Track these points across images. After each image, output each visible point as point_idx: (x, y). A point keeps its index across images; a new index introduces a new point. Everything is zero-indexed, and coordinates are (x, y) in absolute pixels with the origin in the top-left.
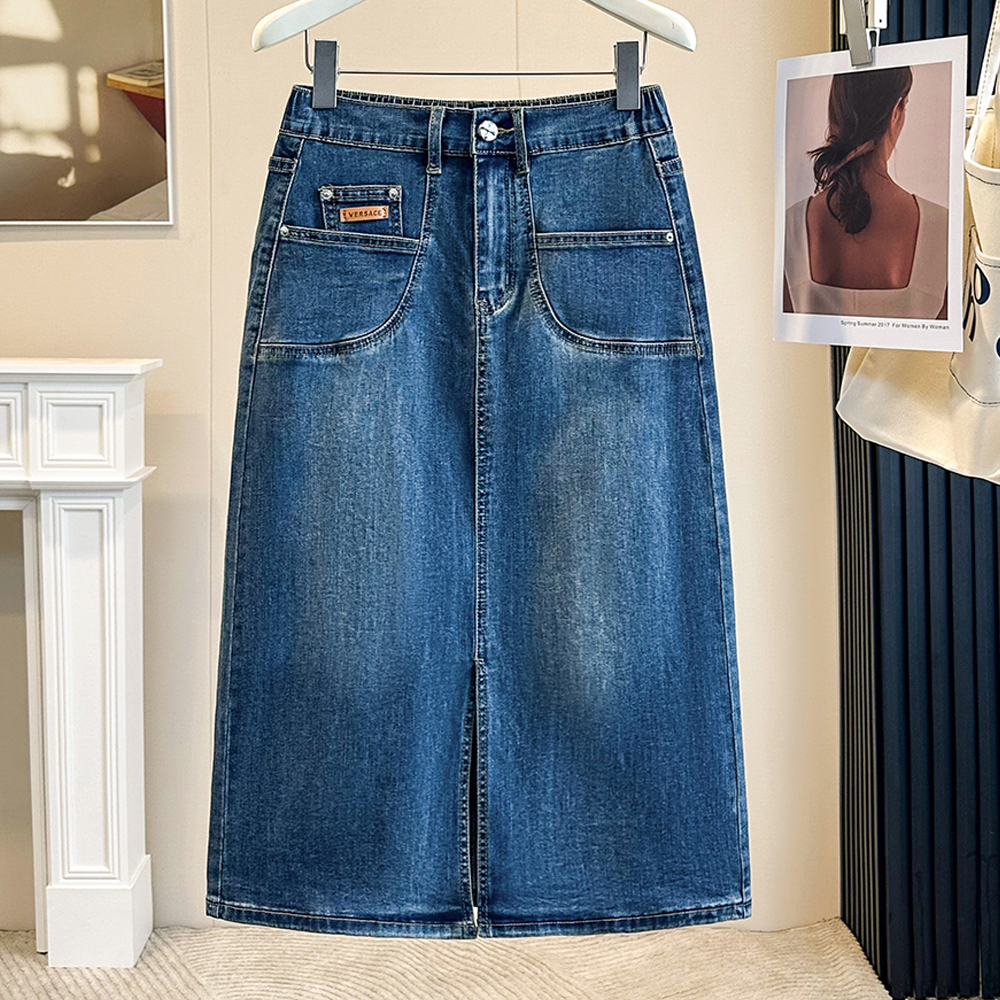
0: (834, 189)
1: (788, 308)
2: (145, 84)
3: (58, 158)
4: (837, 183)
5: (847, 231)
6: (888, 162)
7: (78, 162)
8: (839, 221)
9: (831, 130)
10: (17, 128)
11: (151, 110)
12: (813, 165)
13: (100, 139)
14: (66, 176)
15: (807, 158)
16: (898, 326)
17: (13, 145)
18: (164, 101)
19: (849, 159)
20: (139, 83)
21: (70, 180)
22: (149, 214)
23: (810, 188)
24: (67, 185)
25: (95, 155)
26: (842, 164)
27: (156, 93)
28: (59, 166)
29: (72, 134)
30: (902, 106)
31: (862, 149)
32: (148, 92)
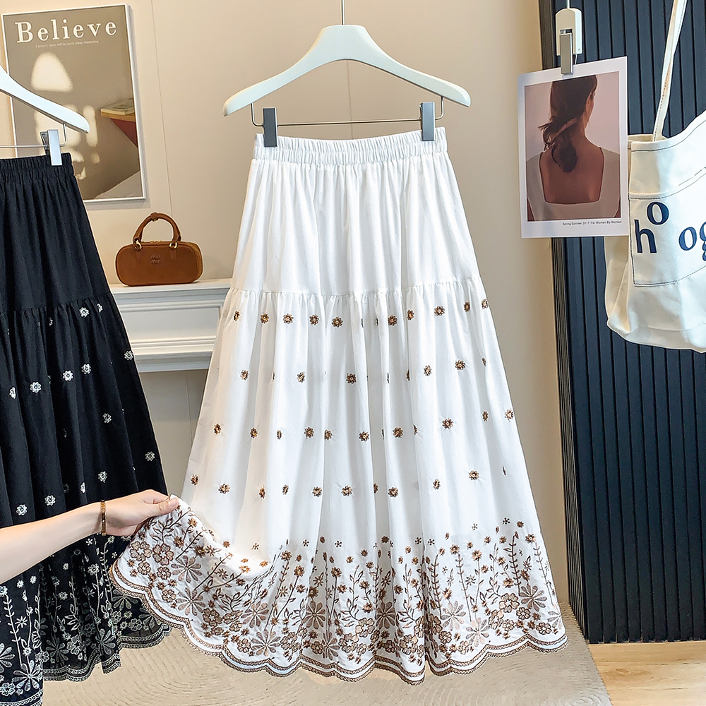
0: (555, 147)
1: (531, 218)
2: (124, 114)
4: (557, 143)
5: (565, 171)
6: (585, 130)
7: (86, 164)
8: (560, 166)
9: (552, 113)
11: (128, 129)
12: (542, 134)
13: (99, 149)
14: (80, 173)
15: (539, 130)
16: (594, 223)
18: (135, 123)
20: (120, 113)
21: (83, 176)
22: (131, 193)
24: (81, 178)
25: (97, 159)
26: (560, 132)
27: (130, 119)
29: (82, 146)
30: (592, 98)
31: (571, 123)
32: (126, 119)
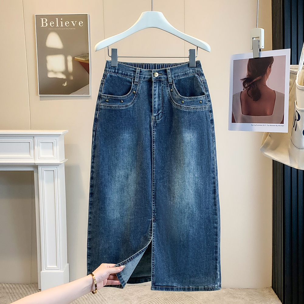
0: (249, 89)
1: (234, 121)
2: (84, 60)
3: (62, 79)
4: (250, 88)
5: (254, 100)
6: (266, 82)
7: (67, 80)
8: (251, 98)
9: (248, 73)
10: (52, 71)
11: (85, 66)
12: (242, 82)
13: (73, 74)
14: (64, 83)
17: (51, 75)
18: (89, 64)
19: (254, 81)
21: (65, 84)
22: (85, 93)
25: (72, 78)
26: (252, 82)
27: (87, 62)
28: (62, 81)
29: (66, 72)
30: (270, 67)
31: (258, 78)
32: (85, 62)
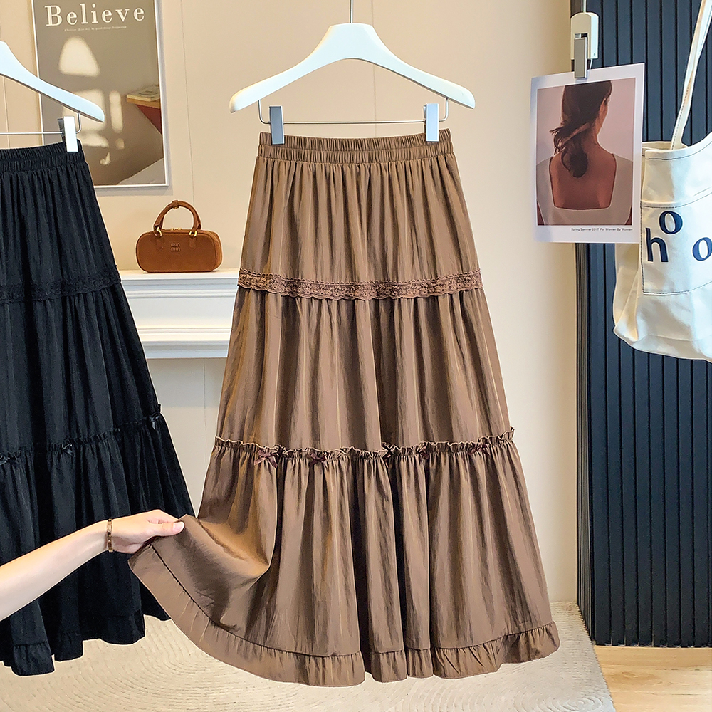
0: (565, 152)
1: (540, 222)
2: (149, 100)
3: (100, 147)
4: (567, 148)
5: (574, 176)
6: (598, 135)
7: (111, 149)
8: (570, 171)
9: (563, 117)
11: (153, 115)
12: (553, 138)
13: (124, 134)
14: (104, 158)
16: (603, 230)
18: (160, 109)
19: (574, 134)
20: (145, 100)
21: (107, 161)
22: (154, 180)
23: (551, 151)
24: (106, 163)
25: (121, 145)
26: (571, 137)
27: (155, 106)
28: (101, 152)
29: (107, 132)
30: (606, 103)
31: (582, 128)
32: (151, 105)
